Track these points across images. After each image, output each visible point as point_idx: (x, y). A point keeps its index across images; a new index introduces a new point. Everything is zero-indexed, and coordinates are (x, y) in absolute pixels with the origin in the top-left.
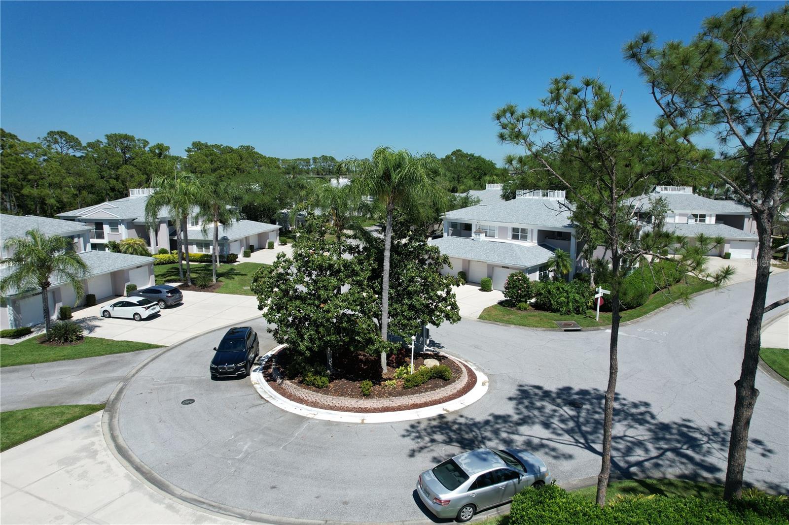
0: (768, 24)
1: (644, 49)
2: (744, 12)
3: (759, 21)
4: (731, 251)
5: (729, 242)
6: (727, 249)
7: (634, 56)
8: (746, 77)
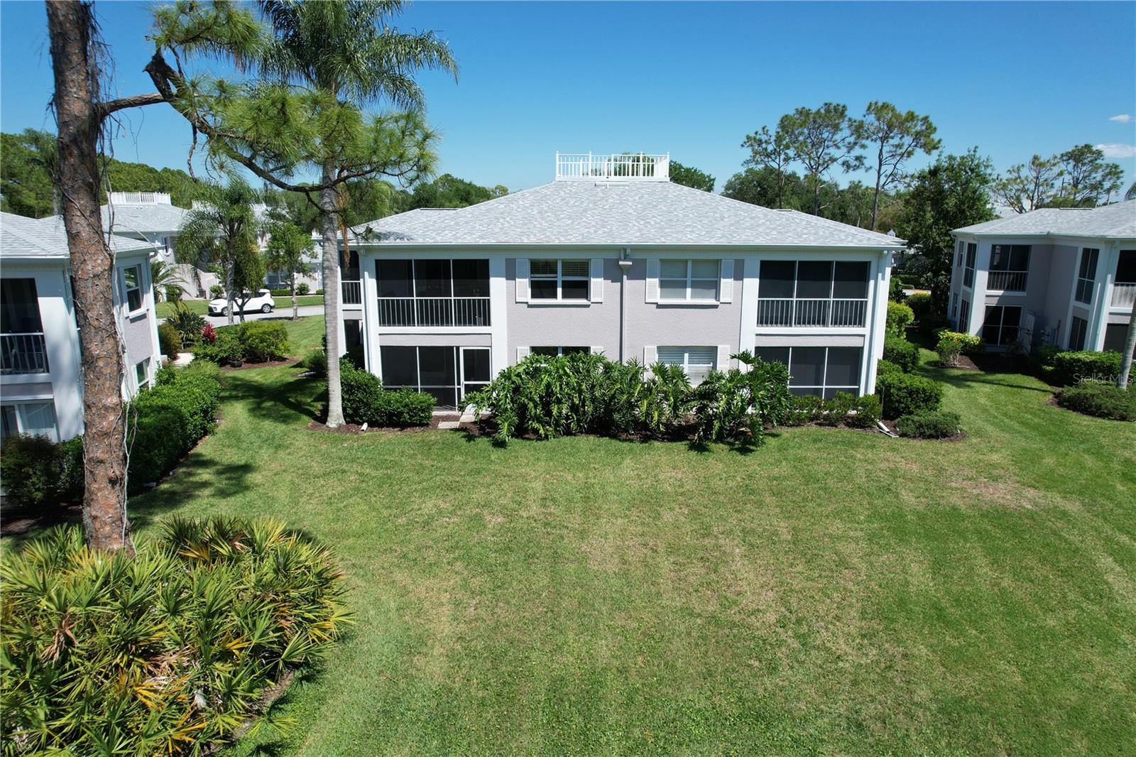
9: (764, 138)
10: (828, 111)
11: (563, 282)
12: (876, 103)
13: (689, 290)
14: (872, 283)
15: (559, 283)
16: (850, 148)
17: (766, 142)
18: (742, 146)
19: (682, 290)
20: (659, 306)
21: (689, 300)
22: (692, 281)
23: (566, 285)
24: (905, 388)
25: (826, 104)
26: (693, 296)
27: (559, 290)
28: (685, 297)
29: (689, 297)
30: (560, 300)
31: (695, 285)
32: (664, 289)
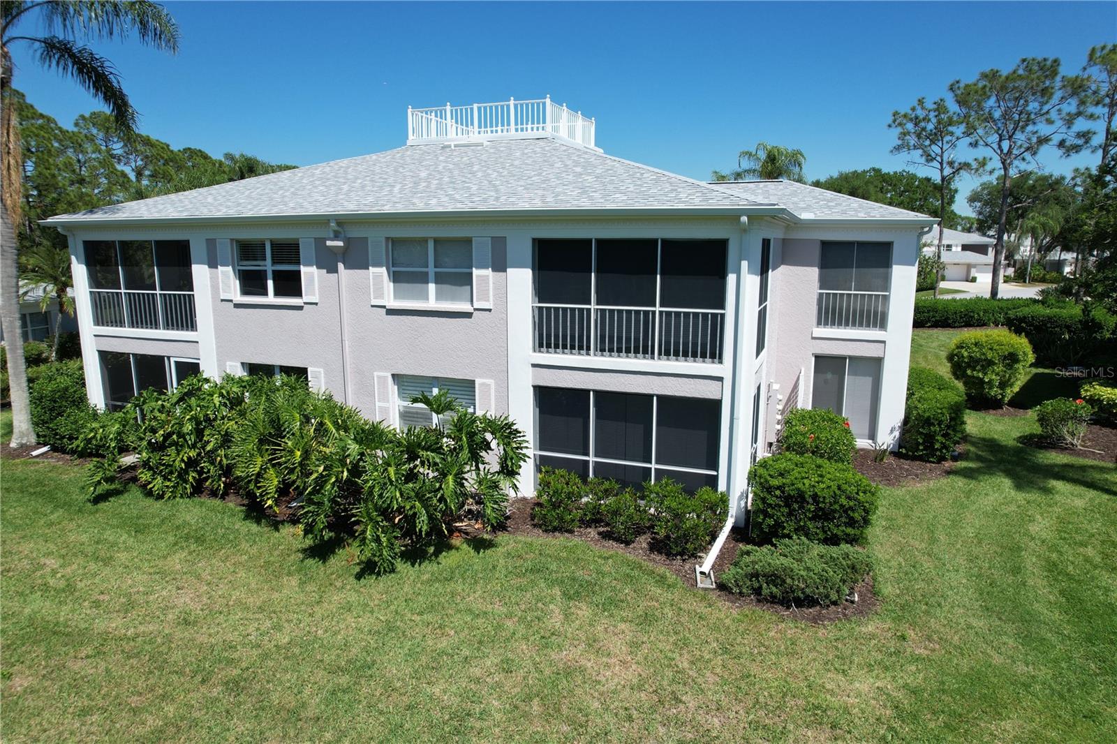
0: (1007, 78)
1: (957, 86)
2: (997, 72)
3: (1003, 77)
4: (977, 275)
5: (975, 266)
6: (974, 273)
7: (951, 89)
8: (998, 100)
9: (921, 113)
10: (1029, 70)
11: (274, 272)
12: (1103, 48)
13: (432, 287)
14: (731, 279)
15: (270, 274)
16: (1069, 121)
17: (924, 119)
18: (890, 126)
19: (424, 285)
20: (391, 312)
21: (432, 304)
22: (436, 273)
23: (277, 276)
24: (778, 488)
25: (1024, 61)
26: (439, 297)
27: (270, 284)
28: (427, 299)
29: (432, 297)
30: (271, 298)
31: (439, 279)
32: (396, 284)
